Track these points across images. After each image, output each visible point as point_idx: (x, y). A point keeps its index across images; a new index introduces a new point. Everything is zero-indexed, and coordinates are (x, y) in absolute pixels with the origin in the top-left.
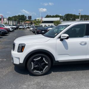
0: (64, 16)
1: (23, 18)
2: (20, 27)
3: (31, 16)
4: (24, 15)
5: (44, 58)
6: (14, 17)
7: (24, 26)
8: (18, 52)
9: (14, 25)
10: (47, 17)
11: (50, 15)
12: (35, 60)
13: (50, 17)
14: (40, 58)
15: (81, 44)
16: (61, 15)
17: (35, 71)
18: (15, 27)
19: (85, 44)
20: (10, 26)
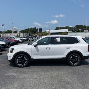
0: (74, 27)
1: (35, 31)
2: (30, 39)
3: (41, 29)
4: (36, 28)
5: (24, 57)
6: (27, 29)
7: (33, 38)
8: (10, 53)
9: (24, 37)
10: (58, 28)
11: (60, 27)
12: (19, 57)
13: (60, 29)
14: (22, 56)
15: (47, 49)
16: (71, 27)
17: (19, 64)
18: (25, 39)
19: (50, 48)
20: (21, 38)
